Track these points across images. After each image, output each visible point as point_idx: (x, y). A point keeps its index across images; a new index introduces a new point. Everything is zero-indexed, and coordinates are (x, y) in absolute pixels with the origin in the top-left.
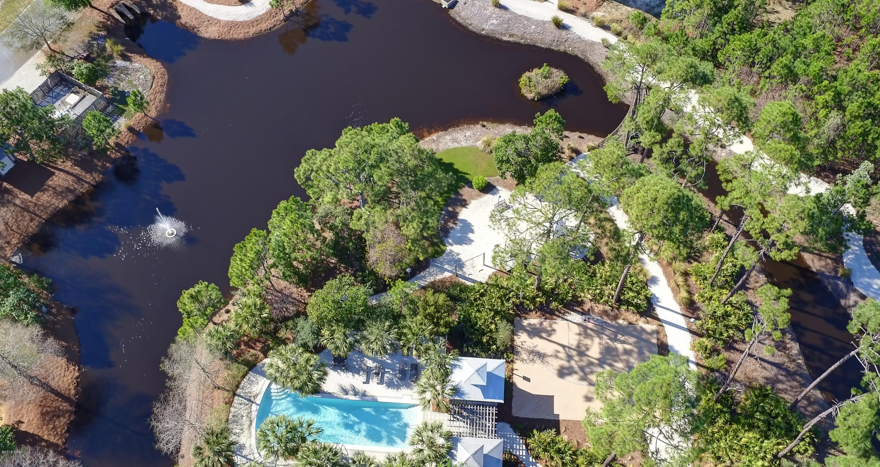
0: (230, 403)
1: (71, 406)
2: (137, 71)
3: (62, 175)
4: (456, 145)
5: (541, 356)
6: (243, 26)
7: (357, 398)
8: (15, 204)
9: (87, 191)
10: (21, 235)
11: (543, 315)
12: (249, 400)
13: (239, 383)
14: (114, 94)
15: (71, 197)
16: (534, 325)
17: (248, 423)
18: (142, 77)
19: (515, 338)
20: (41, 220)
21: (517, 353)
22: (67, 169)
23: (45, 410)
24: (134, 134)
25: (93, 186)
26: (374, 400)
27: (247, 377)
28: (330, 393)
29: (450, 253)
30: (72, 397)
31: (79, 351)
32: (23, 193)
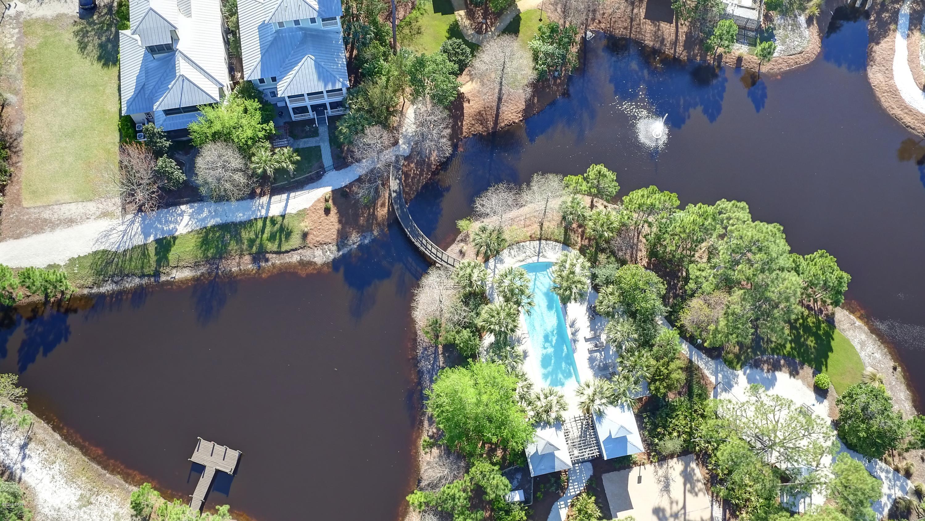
0: (532, 239)
1: (492, 128)
2: (801, 37)
3: (673, 29)
4: (858, 347)
5: (667, 488)
6: (898, 101)
7: (570, 336)
8: (633, 10)
9: (668, 55)
10: (610, 27)
11: (708, 481)
12: (539, 253)
13: (550, 240)
14: (767, 31)
15: (657, 45)
16: (695, 474)
17: (522, 259)
18: (797, 43)
19: (675, 460)
20: (628, 34)
21: (661, 466)
22: (680, 30)
23: (483, 112)
24: (736, 64)
25: (674, 56)
26: (574, 351)
27: (557, 244)
28: (566, 313)
29: (735, 375)
30: (499, 126)
31: (534, 115)
32: (644, 10)
